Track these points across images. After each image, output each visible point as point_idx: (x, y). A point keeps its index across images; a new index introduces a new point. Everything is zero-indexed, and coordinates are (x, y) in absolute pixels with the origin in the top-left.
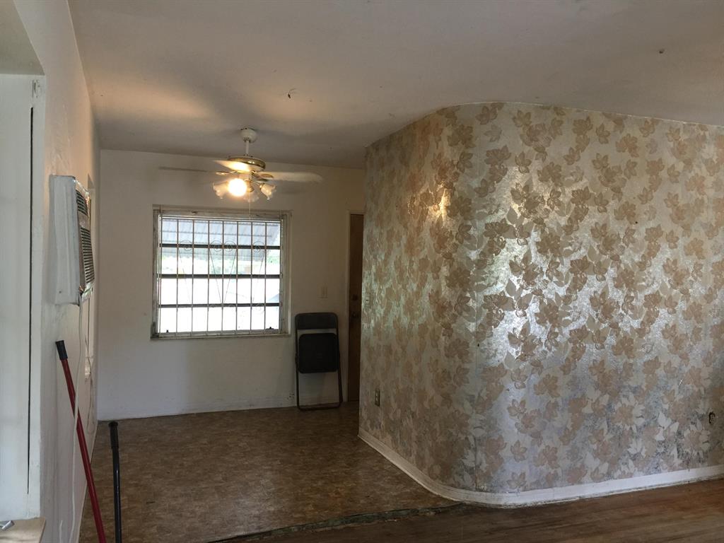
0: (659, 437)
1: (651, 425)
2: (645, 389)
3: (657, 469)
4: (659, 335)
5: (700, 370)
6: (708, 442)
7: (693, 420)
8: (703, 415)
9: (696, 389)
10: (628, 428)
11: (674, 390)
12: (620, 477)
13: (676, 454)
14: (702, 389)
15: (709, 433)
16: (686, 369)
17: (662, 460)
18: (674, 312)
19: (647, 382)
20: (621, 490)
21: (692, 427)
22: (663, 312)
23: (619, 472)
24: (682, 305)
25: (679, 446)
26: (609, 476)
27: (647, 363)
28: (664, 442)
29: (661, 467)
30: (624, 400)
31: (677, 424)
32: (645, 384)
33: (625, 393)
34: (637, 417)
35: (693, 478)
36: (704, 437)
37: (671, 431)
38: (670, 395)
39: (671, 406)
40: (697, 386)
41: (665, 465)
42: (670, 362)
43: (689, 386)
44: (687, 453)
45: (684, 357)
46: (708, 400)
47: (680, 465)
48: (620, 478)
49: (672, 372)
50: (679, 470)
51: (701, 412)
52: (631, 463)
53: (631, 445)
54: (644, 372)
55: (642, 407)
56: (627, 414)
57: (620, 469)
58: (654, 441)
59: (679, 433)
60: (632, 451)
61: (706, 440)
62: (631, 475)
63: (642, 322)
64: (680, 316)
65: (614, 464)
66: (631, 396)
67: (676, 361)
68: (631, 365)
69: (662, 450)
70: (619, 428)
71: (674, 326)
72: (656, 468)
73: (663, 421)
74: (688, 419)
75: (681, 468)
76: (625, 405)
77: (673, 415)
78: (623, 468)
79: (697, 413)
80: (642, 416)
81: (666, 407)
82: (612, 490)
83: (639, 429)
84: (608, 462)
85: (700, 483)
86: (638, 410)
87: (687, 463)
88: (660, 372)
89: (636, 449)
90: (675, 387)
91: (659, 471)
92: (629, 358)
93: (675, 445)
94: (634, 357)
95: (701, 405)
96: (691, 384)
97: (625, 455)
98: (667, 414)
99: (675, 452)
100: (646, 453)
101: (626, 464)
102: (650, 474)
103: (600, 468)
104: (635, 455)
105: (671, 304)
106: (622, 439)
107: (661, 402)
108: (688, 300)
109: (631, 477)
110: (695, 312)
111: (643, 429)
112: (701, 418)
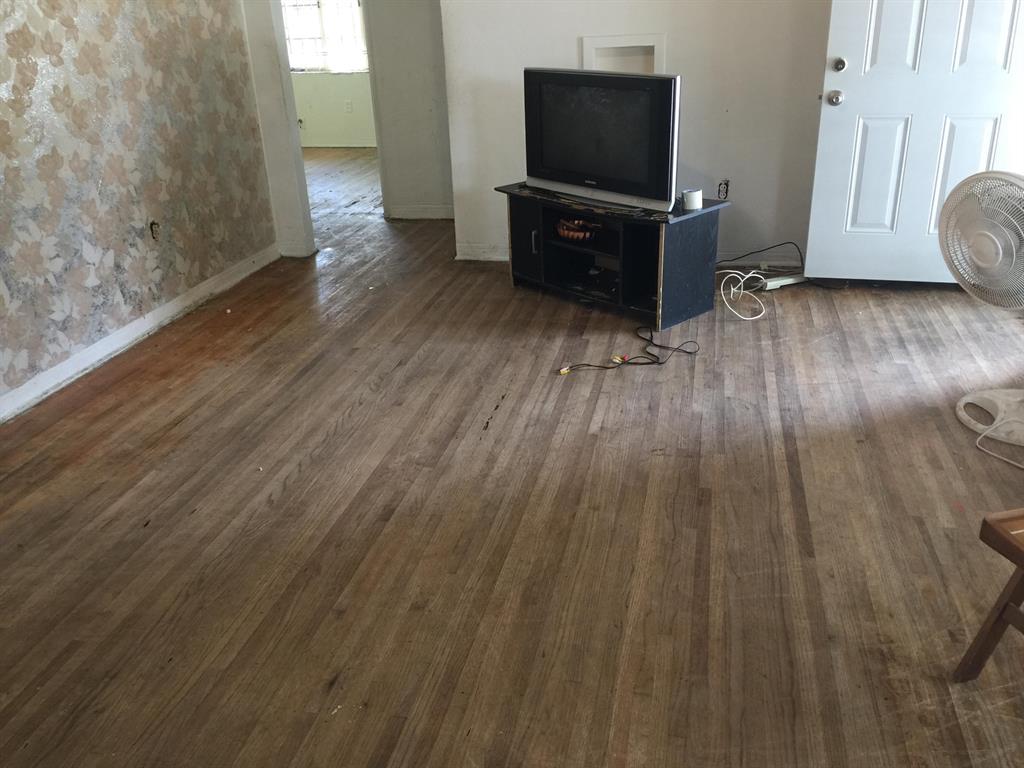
0: (92, 281)
1: (76, 265)
2: (50, 207)
3: (102, 332)
4: (46, 107)
5: (121, 159)
6: (158, 267)
7: (131, 241)
8: (142, 230)
9: (123, 190)
10: (40, 281)
11: (93, 199)
12: (51, 365)
13: (122, 300)
14: (132, 188)
15: (156, 254)
16: (102, 160)
17: (104, 316)
18: (61, 62)
19: (49, 195)
20: (60, 384)
21: (132, 251)
22: (42, 62)
23: (47, 358)
24: (69, 49)
25: (122, 285)
26: (33, 369)
27: (42, 162)
28: (100, 287)
29: (106, 327)
30: (22, 235)
31: (111, 253)
32: (47, 199)
33: (21, 224)
34: (51, 259)
35: (152, 325)
36: (151, 263)
37: (106, 266)
38: (88, 207)
39: (96, 226)
40: (124, 185)
41: (111, 321)
42: (76, 154)
43: (112, 188)
44: (136, 293)
45: (95, 141)
46: (142, 204)
47: (131, 313)
48: (51, 366)
49: (84, 171)
50: (131, 321)
51: (139, 225)
52: (61, 335)
53: (54, 308)
54: (40, 177)
55: (54, 240)
56: (33, 258)
57: (47, 351)
58: (86, 289)
59: (118, 266)
60: (58, 316)
61: (155, 266)
62: (66, 355)
63: (15, 87)
64: (72, 68)
65: (36, 347)
66: (32, 225)
67: (85, 151)
68: (17, 169)
69: (100, 299)
70: (27, 286)
71: (67, 88)
72: (100, 331)
73: (91, 254)
74: (124, 241)
75: (133, 317)
76: (26, 244)
77: (99, 240)
78: (52, 348)
79: (133, 227)
80: (58, 256)
81: (89, 229)
82: (44, 390)
83: (58, 278)
84: (27, 348)
85: (163, 330)
86: (49, 247)
87: (140, 308)
88: (65, 173)
89: (63, 311)
90: (94, 194)
91: (106, 333)
92: (10, 157)
93: (117, 286)
94: (18, 154)
95: (137, 216)
96: (115, 184)
97: (48, 327)
98: (93, 241)
99: (118, 297)
100: (80, 312)
101: (54, 340)
102: (94, 342)
103: (15, 363)
104: (64, 322)
105: (52, 49)
106: (35, 303)
107: (79, 224)
108: (76, 39)
109: (67, 358)
110: (90, 60)
111: (64, 276)
112: (141, 234)
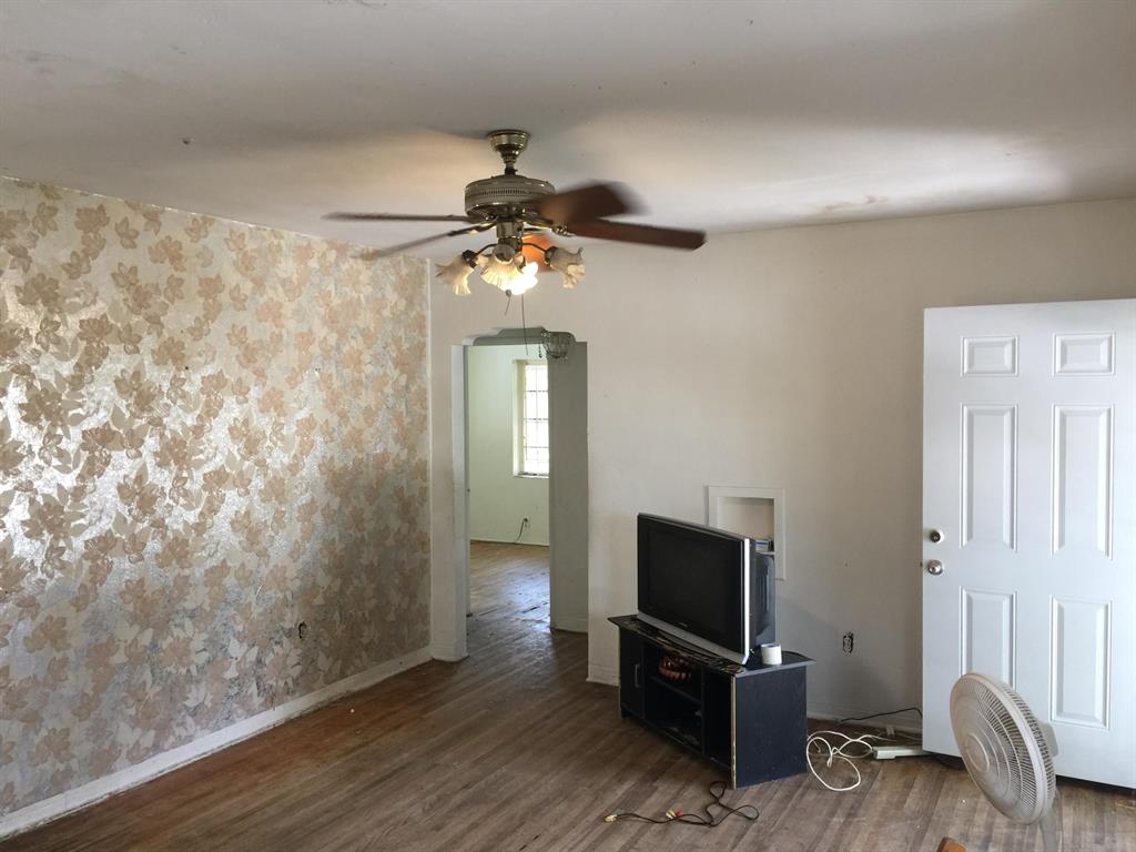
0: (231, 673)
1: (219, 658)
2: (208, 609)
3: (229, 720)
4: (226, 527)
5: (284, 569)
6: (299, 664)
7: (277, 639)
8: (290, 630)
9: (281, 595)
10: (184, 671)
11: (250, 603)
12: (174, 746)
13: (256, 692)
14: (289, 594)
15: (299, 651)
16: (264, 571)
17: (235, 705)
18: (247, 492)
19: (210, 598)
20: (177, 765)
21: (277, 648)
22: (231, 495)
23: (172, 739)
24: (258, 483)
25: (259, 679)
26: (157, 748)
27: (212, 570)
28: (236, 679)
29: (235, 715)
30: (177, 632)
31: (256, 649)
32: (208, 601)
33: (177, 621)
34: (198, 652)
35: (279, 718)
36: (292, 660)
37: (248, 660)
38: (244, 610)
39: (247, 625)
40: (281, 591)
41: (240, 711)
42: (243, 565)
43: (271, 593)
44: (271, 687)
45: (263, 554)
46: (296, 607)
47: (261, 705)
48: (173, 748)
49: (246, 578)
50: (261, 712)
51: (288, 625)
52: (189, 720)
53: (189, 695)
54: (206, 585)
55: (205, 636)
56: (182, 652)
57: (174, 733)
58: (223, 681)
59: (259, 661)
60: (191, 703)
61: (296, 662)
62: (190, 739)
63: (201, 513)
64: (256, 497)
65: (163, 729)
66: (188, 623)
67: (251, 560)
68: (187, 577)
69: (236, 690)
70: (170, 674)
71: (248, 513)
72: (227, 719)
73: (236, 649)
74: (271, 639)
75: (262, 708)
76: (178, 638)
77: (248, 638)
78: (179, 731)
79: (283, 628)
80: (205, 650)
81: (240, 628)
82: (161, 769)
83: (200, 669)
84: (155, 729)
85: (290, 723)
86: (198, 641)
87: (272, 700)
88: (230, 581)
89: (197, 699)
90: (252, 598)
91: (233, 722)
92: (182, 568)
93: (253, 679)
94: (191, 565)
95: (288, 616)
96: (274, 590)
97: (179, 712)
98: (241, 638)
99: (253, 689)
100: (212, 701)
101: (182, 724)
102: (219, 729)
103: (141, 742)
104: (195, 708)
105: (242, 482)
106: (174, 691)
107: (231, 623)
108: (265, 475)
109: (190, 741)
110: (275, 491)
111: (206, 668)
112: (289, 633)
